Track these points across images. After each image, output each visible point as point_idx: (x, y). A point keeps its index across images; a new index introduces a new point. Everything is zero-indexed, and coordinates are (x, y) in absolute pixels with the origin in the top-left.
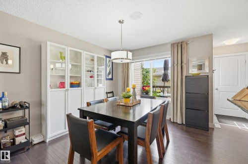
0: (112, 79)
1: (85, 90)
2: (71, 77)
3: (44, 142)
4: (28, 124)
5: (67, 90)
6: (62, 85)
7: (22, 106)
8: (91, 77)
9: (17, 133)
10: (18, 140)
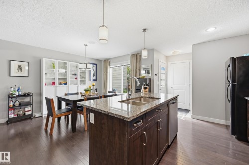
0: (96, 80)
1: (70, 87)
2: (59, 79)
3: (42, 117)
4: (32, 105)
5: (57, 87)
6: (54, 84)
7: (29, 95)
8: (76, 78)
9: (26, 110)
10: (27, 113)
